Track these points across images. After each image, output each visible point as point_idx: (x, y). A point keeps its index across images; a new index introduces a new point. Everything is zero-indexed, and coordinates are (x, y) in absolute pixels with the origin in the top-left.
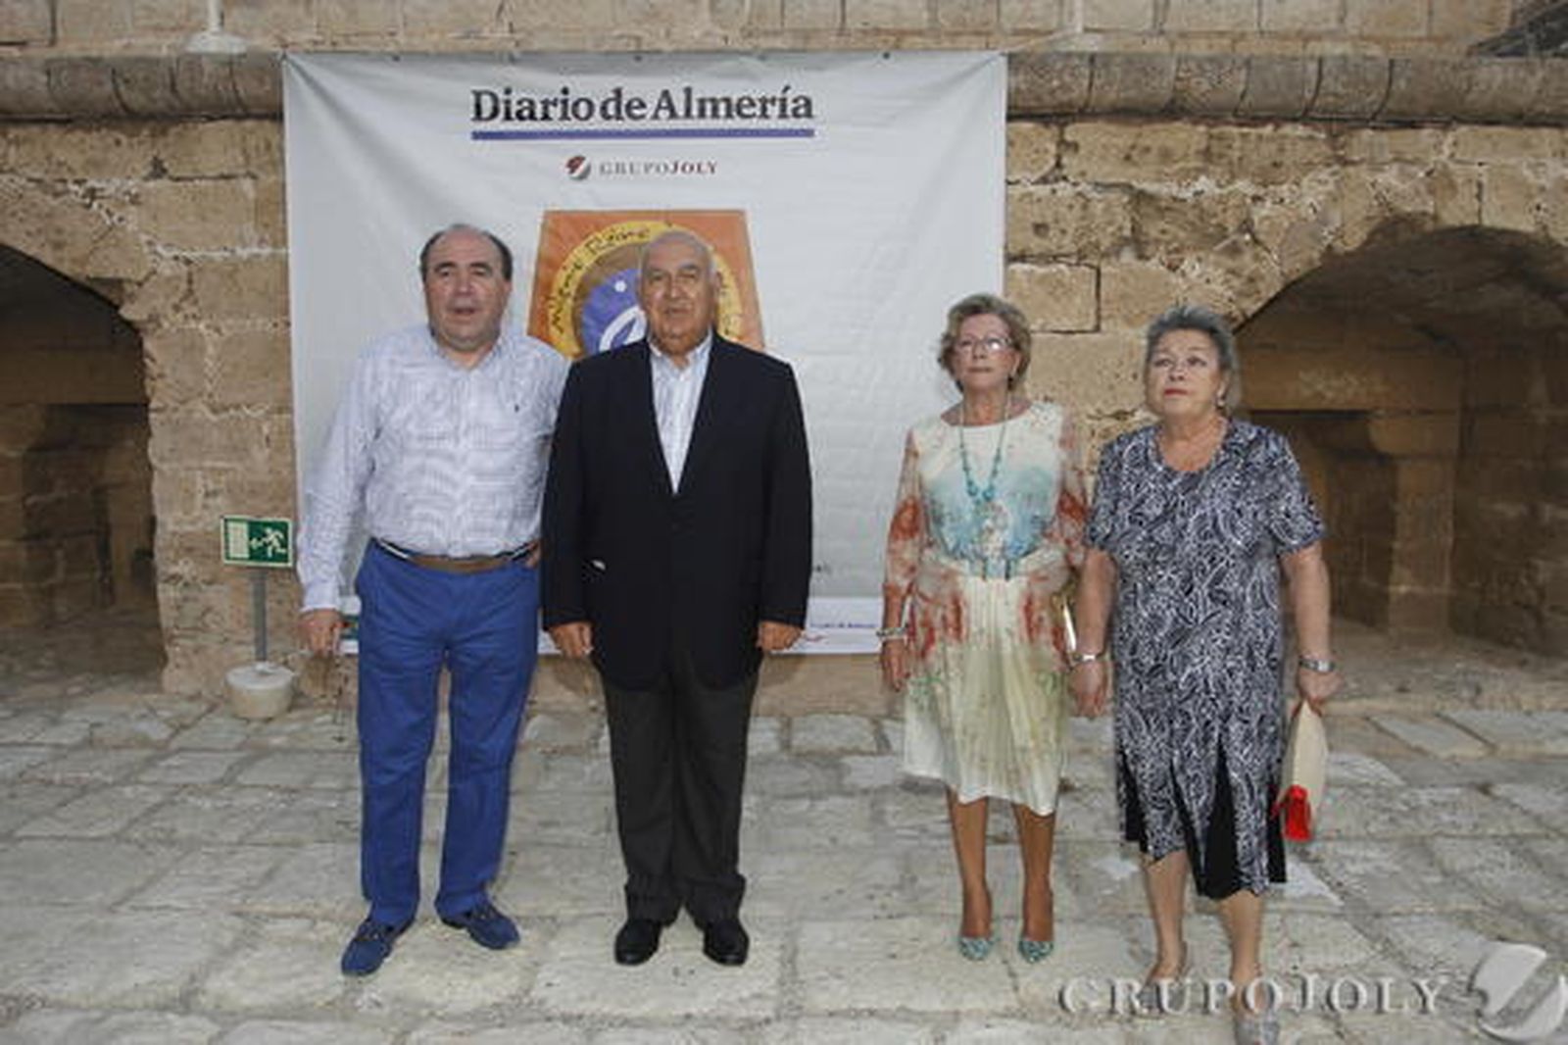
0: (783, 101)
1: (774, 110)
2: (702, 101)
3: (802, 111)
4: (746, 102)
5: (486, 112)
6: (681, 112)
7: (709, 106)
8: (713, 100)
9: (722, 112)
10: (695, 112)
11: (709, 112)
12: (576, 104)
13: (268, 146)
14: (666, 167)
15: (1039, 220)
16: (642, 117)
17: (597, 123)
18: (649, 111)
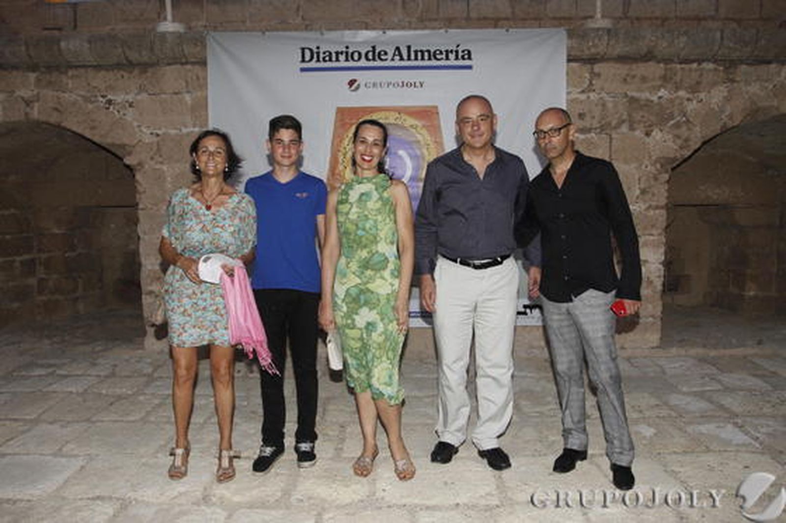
0: (457, 52)
1: (452, 56)
2: (416, 52)
3: (466, 57)
4: (438, 52)
5: (307, 58)
6: (405, 57)
7: (419, 54)
8: (422, 51)
9: (426, 57)
10: (413, 57)
11: (419, 57)
12: (352, 54)
13: (198, 78)
14: (398, 85)
15: (581, 111)
16: (386, 60)
17: (363, 63)
18: (390, 56)
